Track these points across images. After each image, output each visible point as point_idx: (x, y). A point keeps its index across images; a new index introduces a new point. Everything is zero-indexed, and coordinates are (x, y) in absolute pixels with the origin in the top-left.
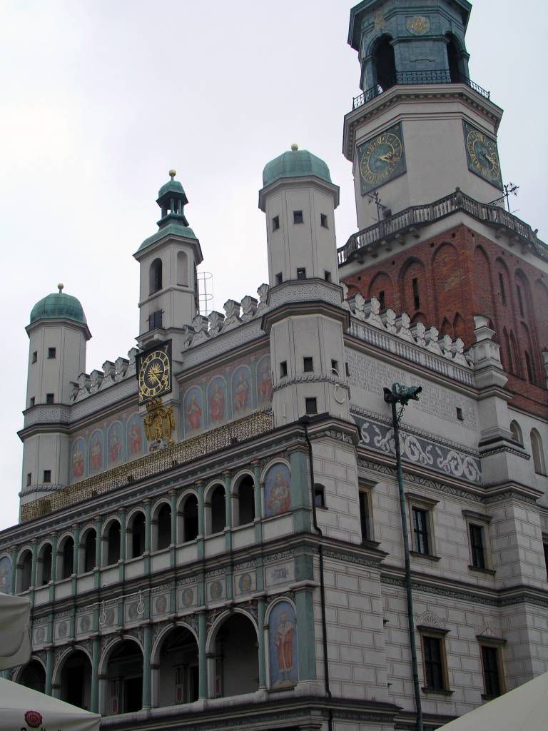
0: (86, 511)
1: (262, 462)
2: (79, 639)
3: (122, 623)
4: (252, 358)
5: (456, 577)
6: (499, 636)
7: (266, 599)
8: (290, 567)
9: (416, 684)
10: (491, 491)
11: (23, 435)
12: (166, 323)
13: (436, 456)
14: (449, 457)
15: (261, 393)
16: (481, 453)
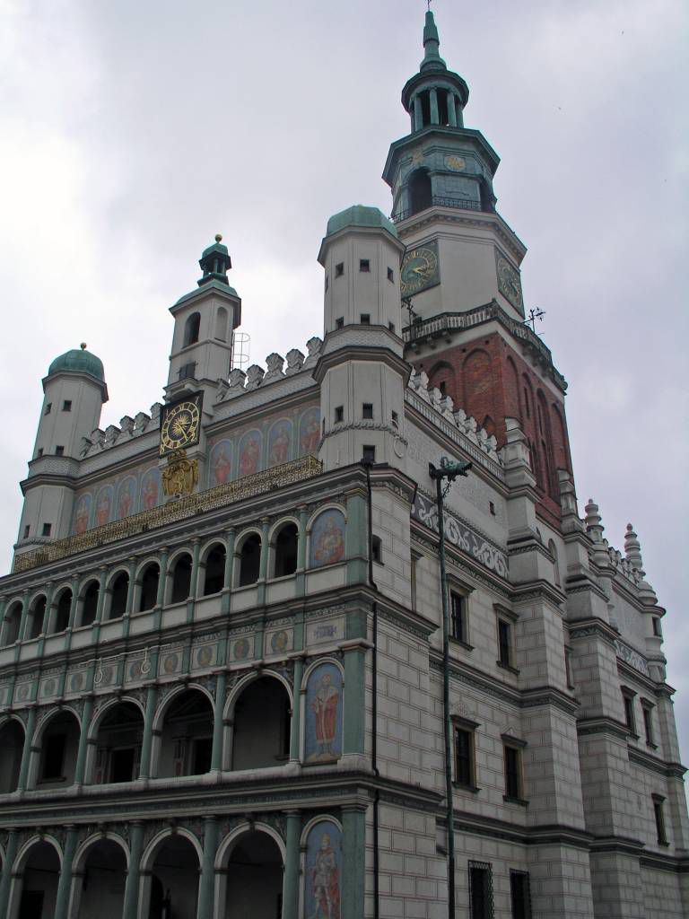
0: (90, 560)
1: (310, 508)
2: (68, 698)
3: (121, 682)
4: (296, 411)
5: (486, 670)
6: (520, 738)
7: (305, 659)
8: (339, 624)
9: (448, 776)
10: (519, 590)
11: (26, 486)
12: (199, 375)
13: (472, 544)
14: (483, 549)
15: (304, 447)
16: (511, 551)
